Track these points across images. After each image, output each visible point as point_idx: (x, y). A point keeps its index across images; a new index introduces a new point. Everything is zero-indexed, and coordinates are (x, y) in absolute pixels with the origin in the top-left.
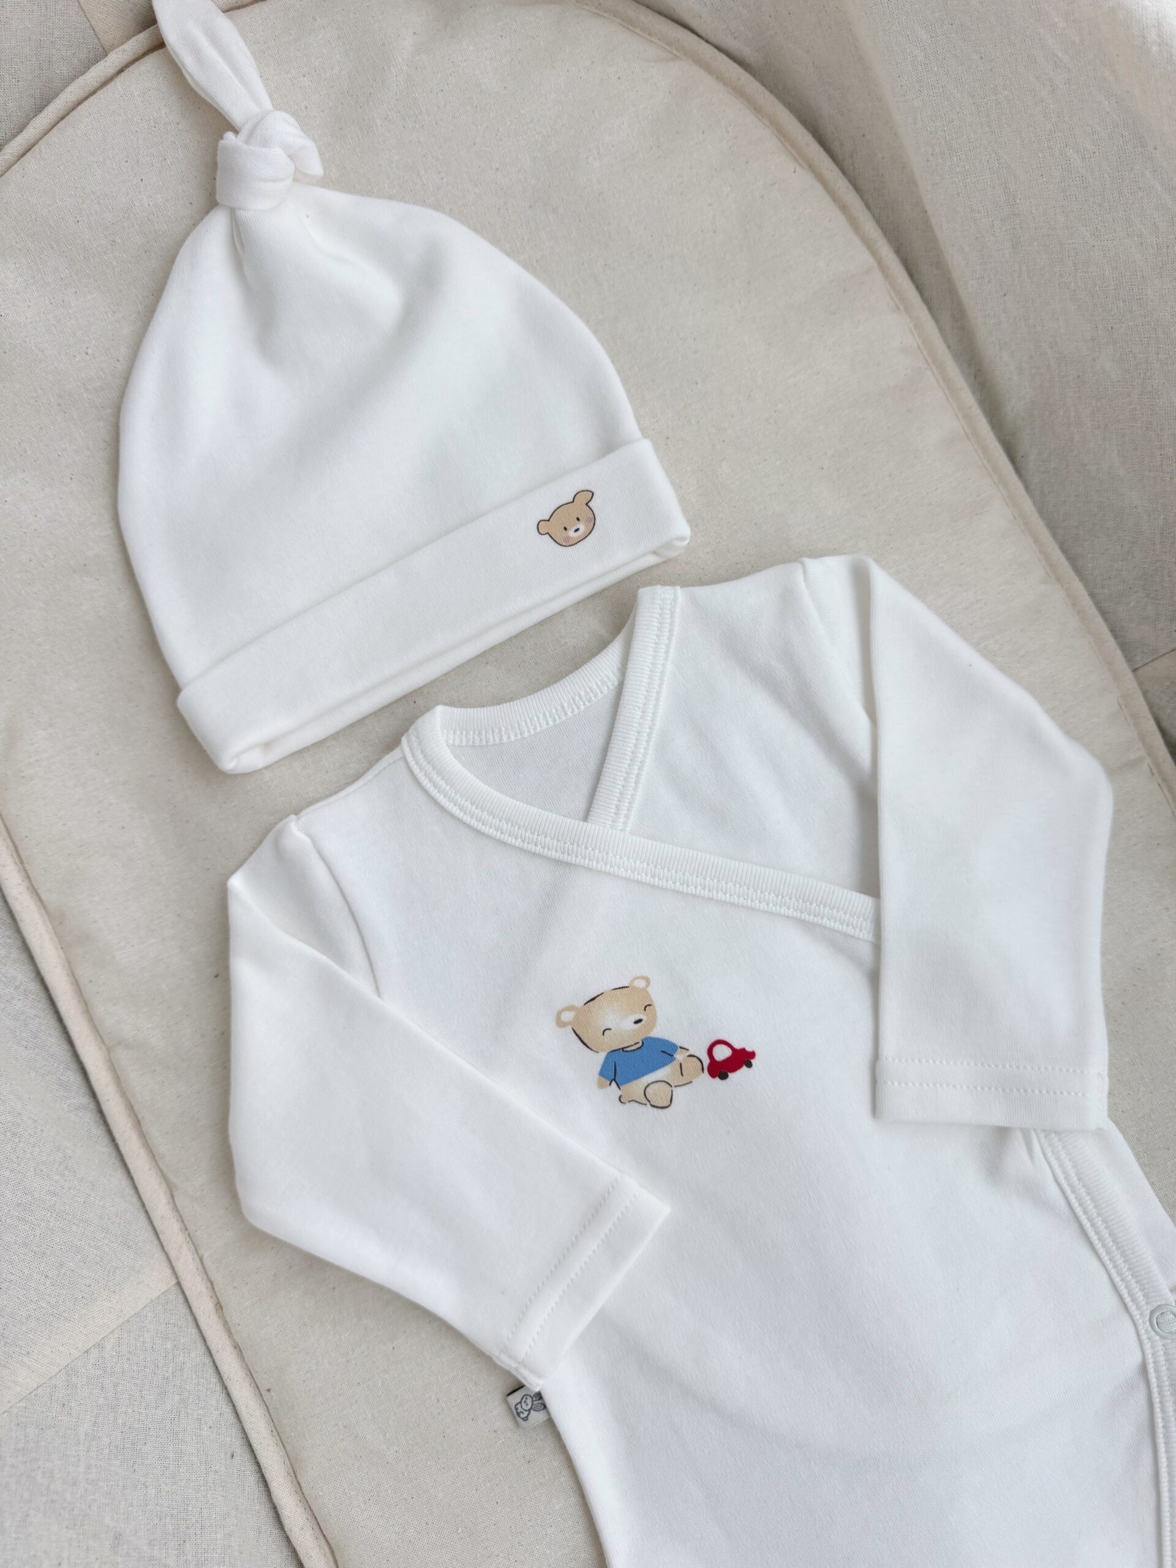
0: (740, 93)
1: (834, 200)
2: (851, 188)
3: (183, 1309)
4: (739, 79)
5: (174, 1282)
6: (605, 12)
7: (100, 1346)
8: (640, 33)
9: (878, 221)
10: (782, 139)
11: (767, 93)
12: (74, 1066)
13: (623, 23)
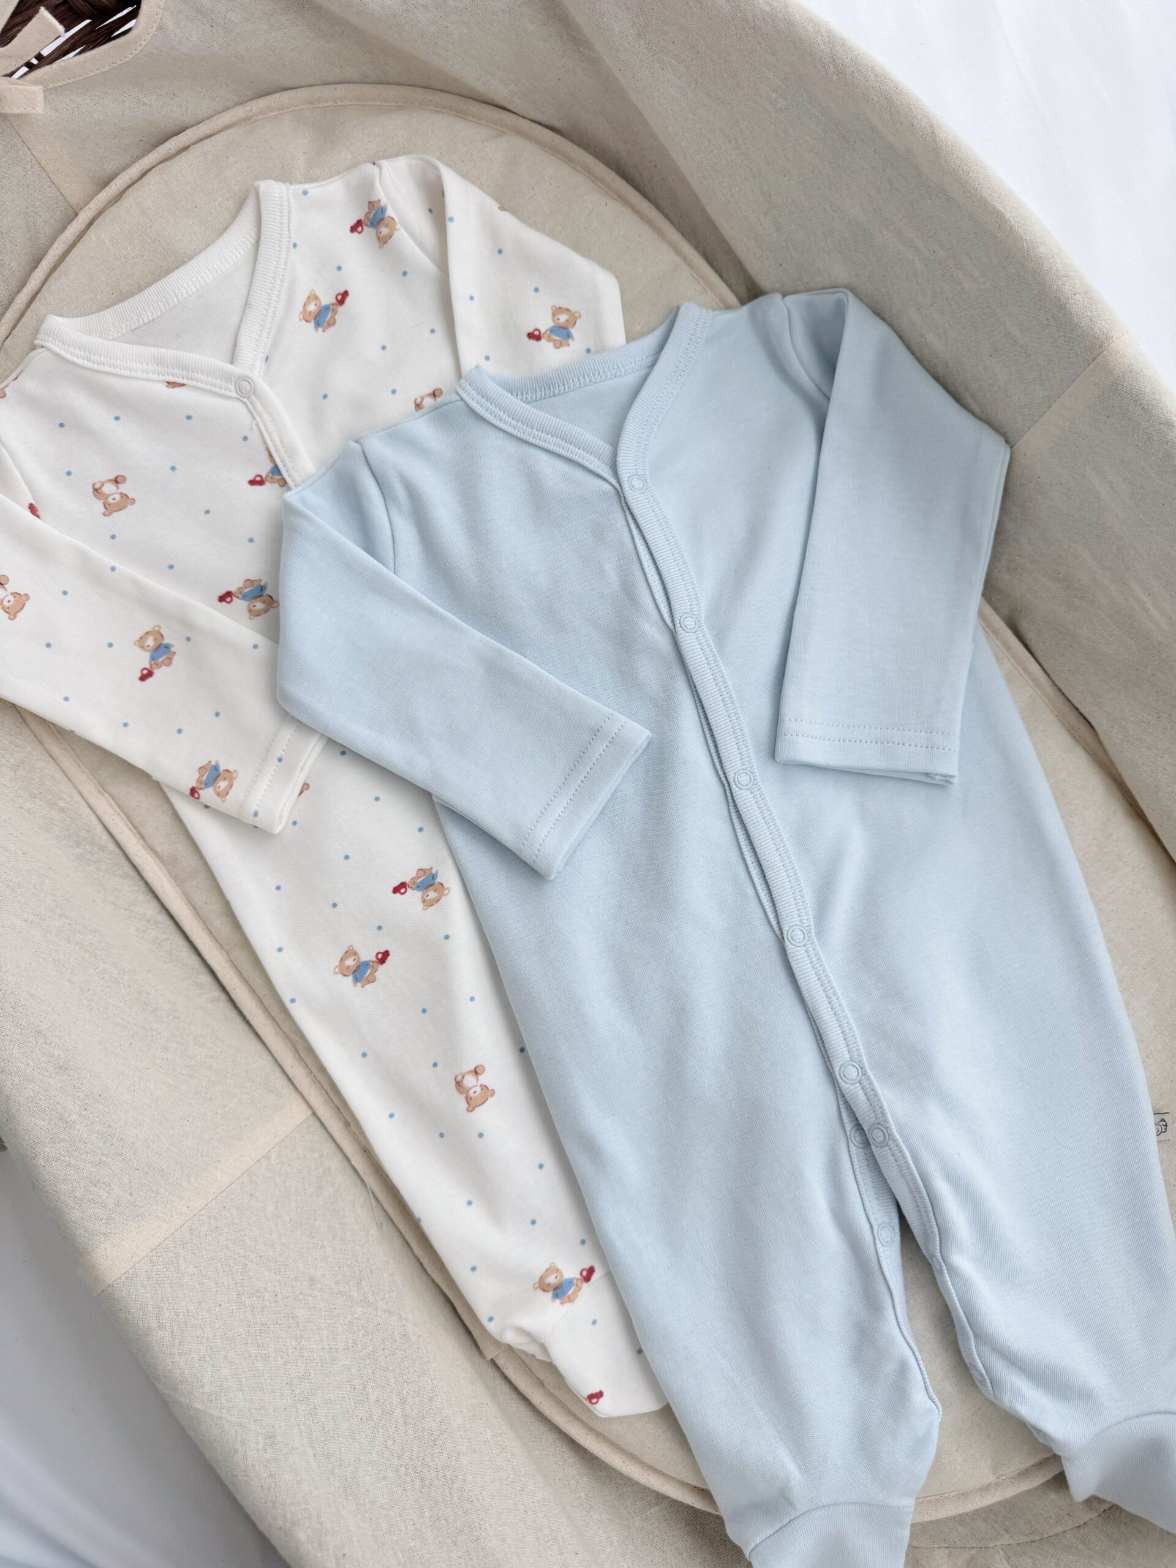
0: (556, 152)
1: (642, 218)
2: (651, 206)
3: (321, 1131)
4: (553, 141)
5: (310, 1113)
6: (443, 108)
7: (267, 1157)
8: (471, 119)
9: (678, 227)
10: (593, 179)
11: (575, 147)
12: (204, 970)
13: (458, 115)
